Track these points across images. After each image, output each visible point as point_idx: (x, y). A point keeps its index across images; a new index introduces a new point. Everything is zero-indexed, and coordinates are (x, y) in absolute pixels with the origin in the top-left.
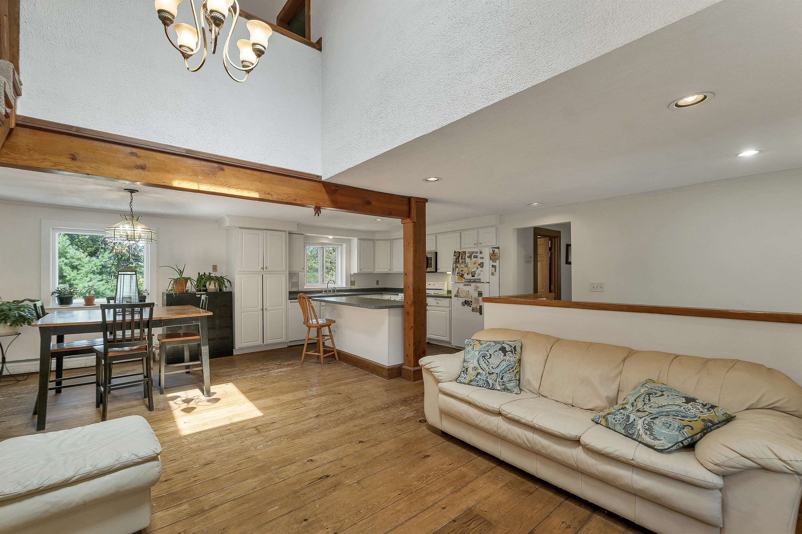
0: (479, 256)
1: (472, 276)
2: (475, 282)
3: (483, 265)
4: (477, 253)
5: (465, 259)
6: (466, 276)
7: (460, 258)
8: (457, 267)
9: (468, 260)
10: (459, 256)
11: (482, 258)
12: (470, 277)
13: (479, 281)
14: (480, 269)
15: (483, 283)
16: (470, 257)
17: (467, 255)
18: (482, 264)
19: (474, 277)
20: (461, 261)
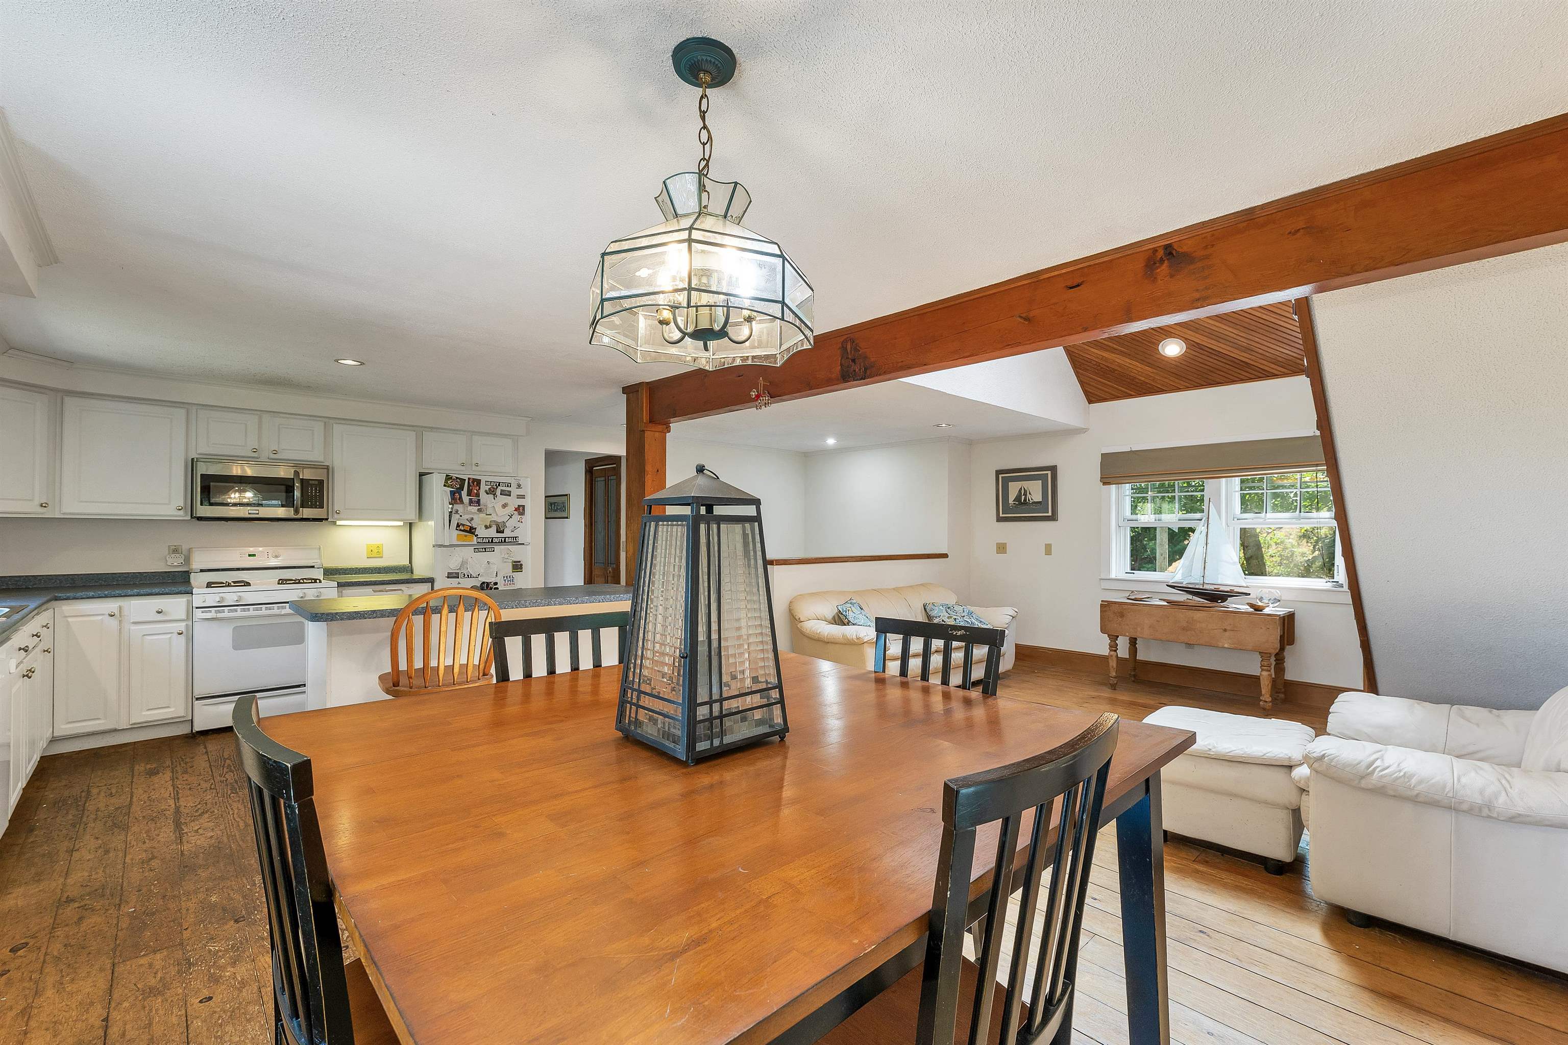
0: (515, 491)
1: (498, 532)
2: (504, 541)
3: (524, 509)
4: (509, 485)
5: (478, 495)
6: (481, 532)
7: (464, 493)
8: (457, 512)
9: (484, 497)
10: (462, 488)
11: (523, 497)
12: (492, 533)
13: (515, 541)
14: (516, 517)
15: (523, 544)
16: (492, 492)
17: (484, 487)
18: (521, 508)
19: (503, 532)
20: (466, 499)
